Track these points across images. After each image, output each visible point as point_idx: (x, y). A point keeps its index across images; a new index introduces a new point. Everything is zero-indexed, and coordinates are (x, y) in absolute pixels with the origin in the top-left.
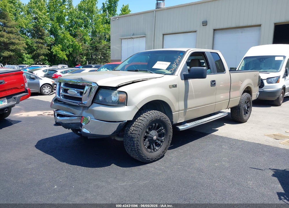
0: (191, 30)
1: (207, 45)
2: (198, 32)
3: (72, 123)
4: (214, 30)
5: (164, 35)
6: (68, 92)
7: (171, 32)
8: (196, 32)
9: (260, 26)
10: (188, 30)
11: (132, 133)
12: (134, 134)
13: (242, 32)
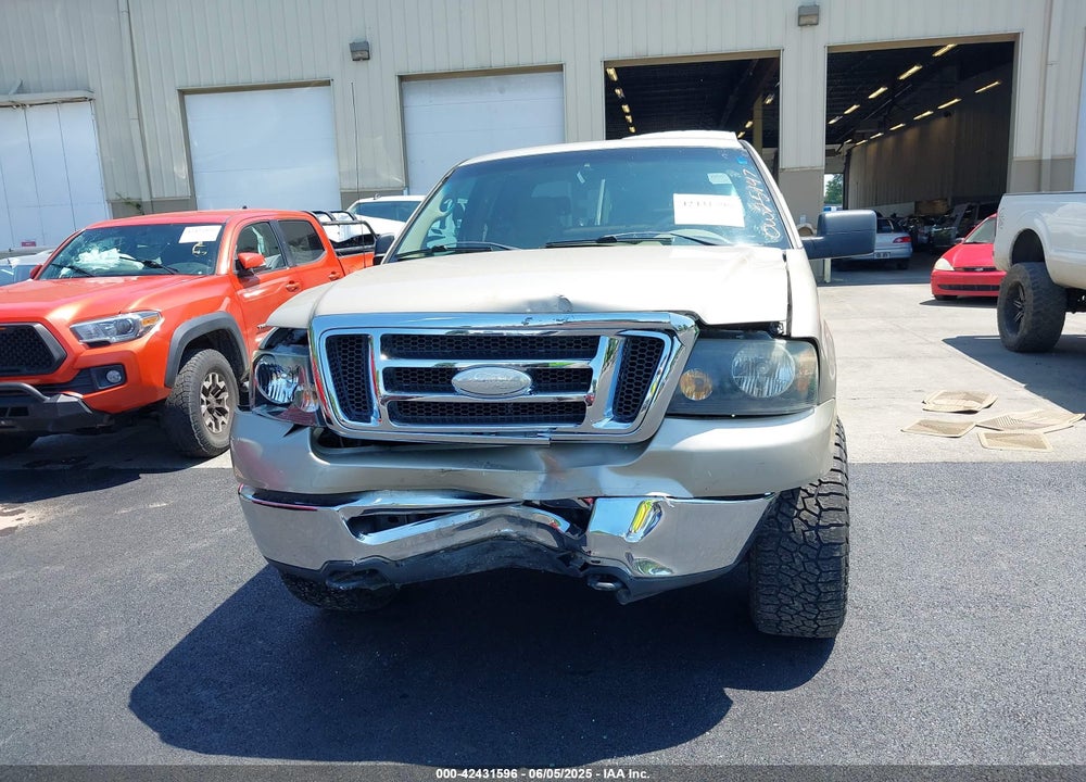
0: (308, 75)
1: (380, 138)
2: (336, 84)
3: (448, 550)
4: (402, 79)
5: (183, 93)
6: (457, 380)
7: (217, 82)
8: (327, 83)
9: (559, 68)
10: (294, 77)
11: (818, 527)
12: (832, 528)
13: (502, 91)
